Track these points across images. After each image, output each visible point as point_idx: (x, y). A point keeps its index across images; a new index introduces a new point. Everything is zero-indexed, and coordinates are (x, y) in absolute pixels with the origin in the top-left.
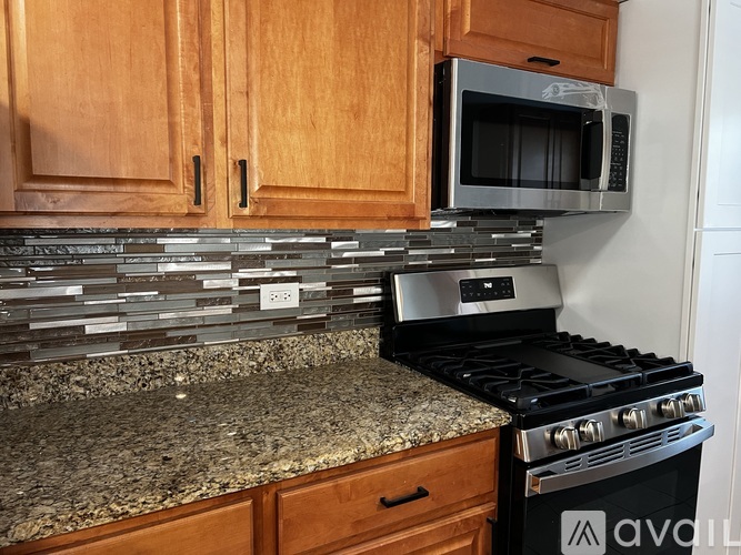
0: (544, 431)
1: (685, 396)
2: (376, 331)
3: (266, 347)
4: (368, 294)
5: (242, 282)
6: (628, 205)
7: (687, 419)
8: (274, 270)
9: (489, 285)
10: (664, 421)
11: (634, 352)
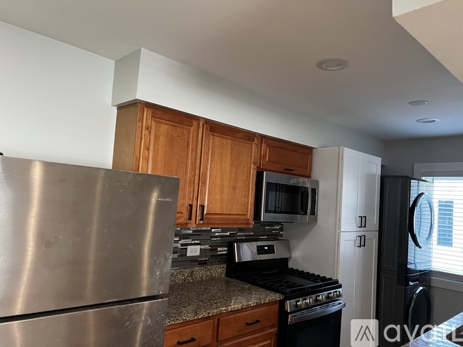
0: (293, 301)
1: (336, 292)
2: (225, 266)
3: (188, 272)
4: (222, 250)
5: (182, 245)
6: (316, 220)
7: (337, 300)
8: (193, 240)
9: (266, 248)
10: (330, 300)
11: (319, 276)
